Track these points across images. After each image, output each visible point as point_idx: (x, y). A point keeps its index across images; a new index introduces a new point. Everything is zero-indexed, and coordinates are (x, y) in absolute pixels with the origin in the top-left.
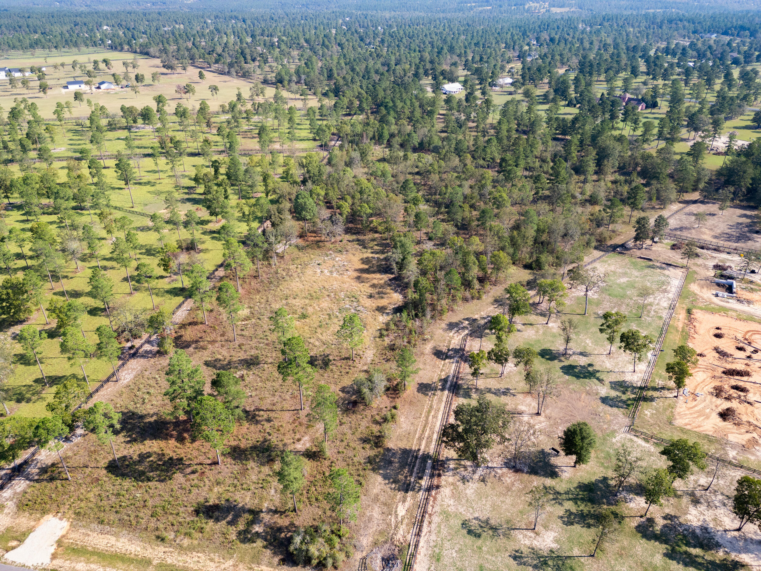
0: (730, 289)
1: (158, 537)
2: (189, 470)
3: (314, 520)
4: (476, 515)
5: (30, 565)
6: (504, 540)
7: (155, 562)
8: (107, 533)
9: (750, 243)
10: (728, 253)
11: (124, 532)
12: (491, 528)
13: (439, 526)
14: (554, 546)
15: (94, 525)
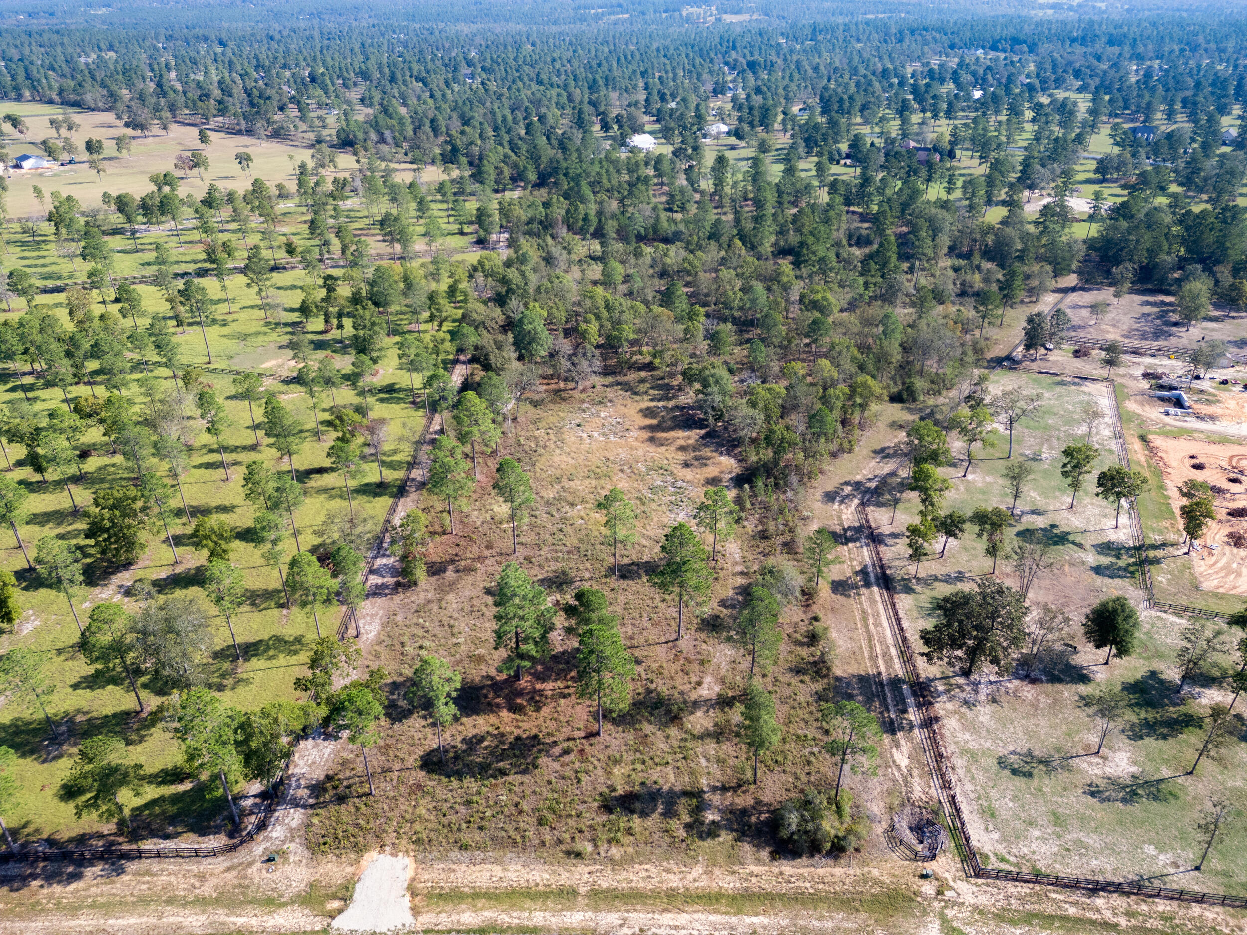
0: (1178, 403)
1: (568, 853)
2: (557, 751)
3: (787, 790)
4: (1011, 748)
5: (384, 930)
6: (1066, 774)
7: (583, 890)
8: (483, 861)
9: (1173, 340)
10: (1153, 356)
11: (509, 855)
12: (1041, 762)
13: (969, 771)
14: (1134, 769)
15: (455, 854)
